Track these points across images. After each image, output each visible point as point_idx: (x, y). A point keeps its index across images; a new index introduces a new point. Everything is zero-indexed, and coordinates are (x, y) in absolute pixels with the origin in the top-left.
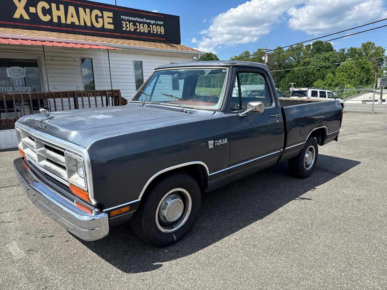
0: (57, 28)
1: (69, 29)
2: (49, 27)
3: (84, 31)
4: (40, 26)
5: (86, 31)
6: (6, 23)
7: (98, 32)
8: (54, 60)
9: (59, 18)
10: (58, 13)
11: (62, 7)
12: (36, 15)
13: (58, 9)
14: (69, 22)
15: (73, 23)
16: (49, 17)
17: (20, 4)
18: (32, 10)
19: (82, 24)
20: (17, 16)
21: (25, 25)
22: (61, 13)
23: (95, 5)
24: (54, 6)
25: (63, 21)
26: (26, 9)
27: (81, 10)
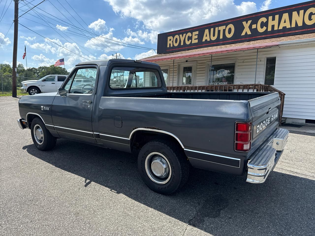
0: (270, 35)
1: (280, 34)
2: (263, 36)
3: (294, 32)
4: (257, 37)
5: (297, 31)
6: (236, 40)
7: (309, 30)
8: (245, 62)
9: (273, 26)
10: (273, 23)
11: (277, 17)
12: (256, 29)
13: (273, 19)
14: (281, 28)
15: (284, 28)
16: (265, 28)
17: (246, 25)
18: (254, 26)
19: (293, 25)
20: (243, 34)
21: (247, 39)
22: (276, 23)
23: (311, 4)
24: (270, 18)
25: (276, 28)
26: (250, 27)
27: (295, 14)
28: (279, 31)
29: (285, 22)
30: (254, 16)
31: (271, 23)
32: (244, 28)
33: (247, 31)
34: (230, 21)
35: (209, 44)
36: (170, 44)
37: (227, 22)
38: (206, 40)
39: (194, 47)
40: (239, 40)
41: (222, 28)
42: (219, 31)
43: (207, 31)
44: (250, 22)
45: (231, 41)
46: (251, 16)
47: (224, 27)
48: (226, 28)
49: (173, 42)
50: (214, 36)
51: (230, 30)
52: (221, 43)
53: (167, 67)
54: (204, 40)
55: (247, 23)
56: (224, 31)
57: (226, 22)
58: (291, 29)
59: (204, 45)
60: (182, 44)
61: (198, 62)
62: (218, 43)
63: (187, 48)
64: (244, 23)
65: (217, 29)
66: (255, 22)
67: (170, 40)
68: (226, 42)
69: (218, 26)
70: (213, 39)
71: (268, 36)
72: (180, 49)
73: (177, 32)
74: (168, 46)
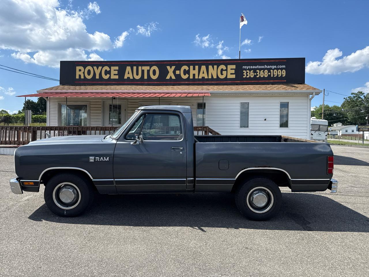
0: (192, 82)
1: (200, 82)
2: (186, 82)
4: (181, 82)
5: (213, 82)
6: (162, 83)
7: (221, 82)
9: (194, 75)
10: (194, 72)
11: (197, 67)
12: (179, 75)
13: (194, 69)
14: (200, 77)
15: (203, 78)
16: (187, 76)
17: (171, 70)
18: (178, 72)
19: (210, 77)
20: (168, 77)
21: (172, 83)
22: (196, 72)
23: (221, 62)
24: (191, 67)
25: (196, 77)
26: (174, 72)
27: (210, 67)
28: (199, 80)
29: (203, 73)
30: (177, 63)
31: (192, 72)
32: (169, 72)
33: (171, 75)
34: (154, 63)
35: (133, 83)
36: (80, 76)
37: (151, 63)
38: (128, 78)
39: (114, 82)
40: (164, 82)
41: (146, 68)
42: (143, 71)
43: (128, 69)
44: (173, 67)
45: (156, 83)
46: (175, 63)
47: (148, 68)
48: (150, 68)
49: (84, 73)
50: (137, 74)
51: (154, 72)
52: (146, 83)
53: (87, 102)
54: (126, 77)
55: (171, 68)
56: (148, 71)
57: (149, 63)
58: (208, 80)
59: (126, 82)
60: (97, 77)
61: (129, 100)
62: (143, 83)
63: (104, 82)
64: (168, 67)
65: (140, 68)
66: (178, 68)
67: (80, 70)
68: (151, 83)
69: (142, 65)
70: (138, 77)
71: (190, 82)
72: (94, 82)
73: (90, 63)
74: (77, 77)
